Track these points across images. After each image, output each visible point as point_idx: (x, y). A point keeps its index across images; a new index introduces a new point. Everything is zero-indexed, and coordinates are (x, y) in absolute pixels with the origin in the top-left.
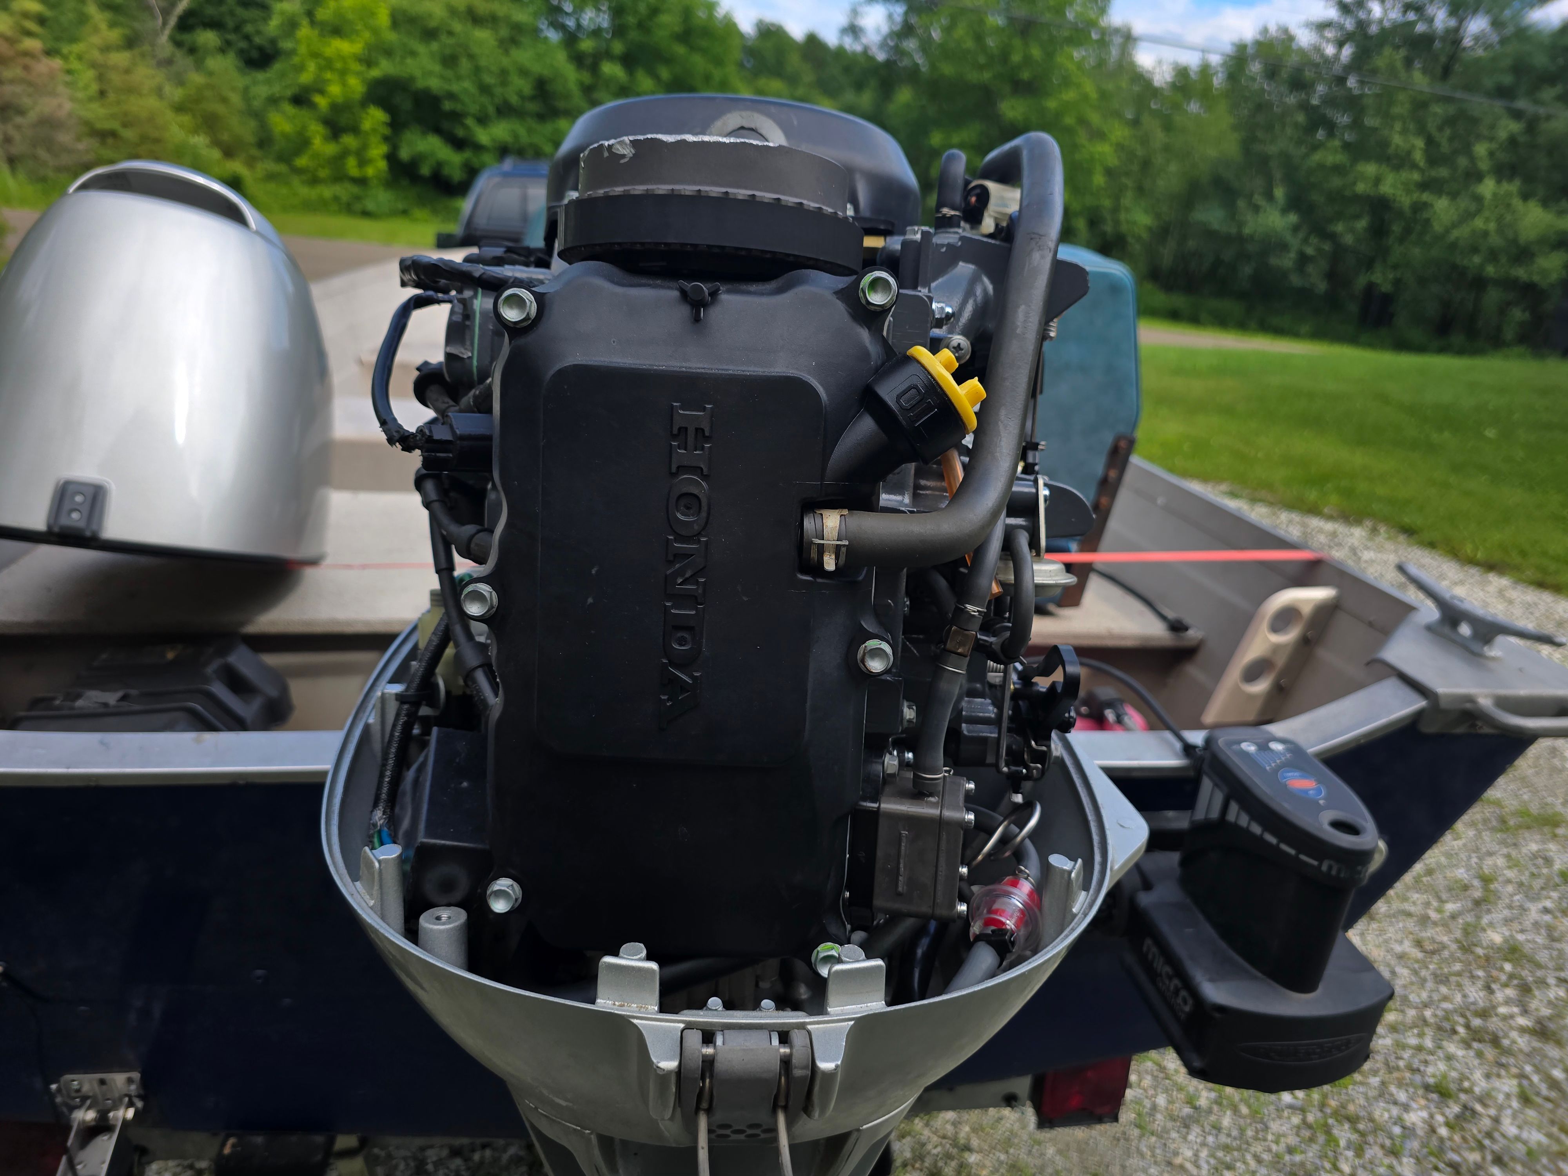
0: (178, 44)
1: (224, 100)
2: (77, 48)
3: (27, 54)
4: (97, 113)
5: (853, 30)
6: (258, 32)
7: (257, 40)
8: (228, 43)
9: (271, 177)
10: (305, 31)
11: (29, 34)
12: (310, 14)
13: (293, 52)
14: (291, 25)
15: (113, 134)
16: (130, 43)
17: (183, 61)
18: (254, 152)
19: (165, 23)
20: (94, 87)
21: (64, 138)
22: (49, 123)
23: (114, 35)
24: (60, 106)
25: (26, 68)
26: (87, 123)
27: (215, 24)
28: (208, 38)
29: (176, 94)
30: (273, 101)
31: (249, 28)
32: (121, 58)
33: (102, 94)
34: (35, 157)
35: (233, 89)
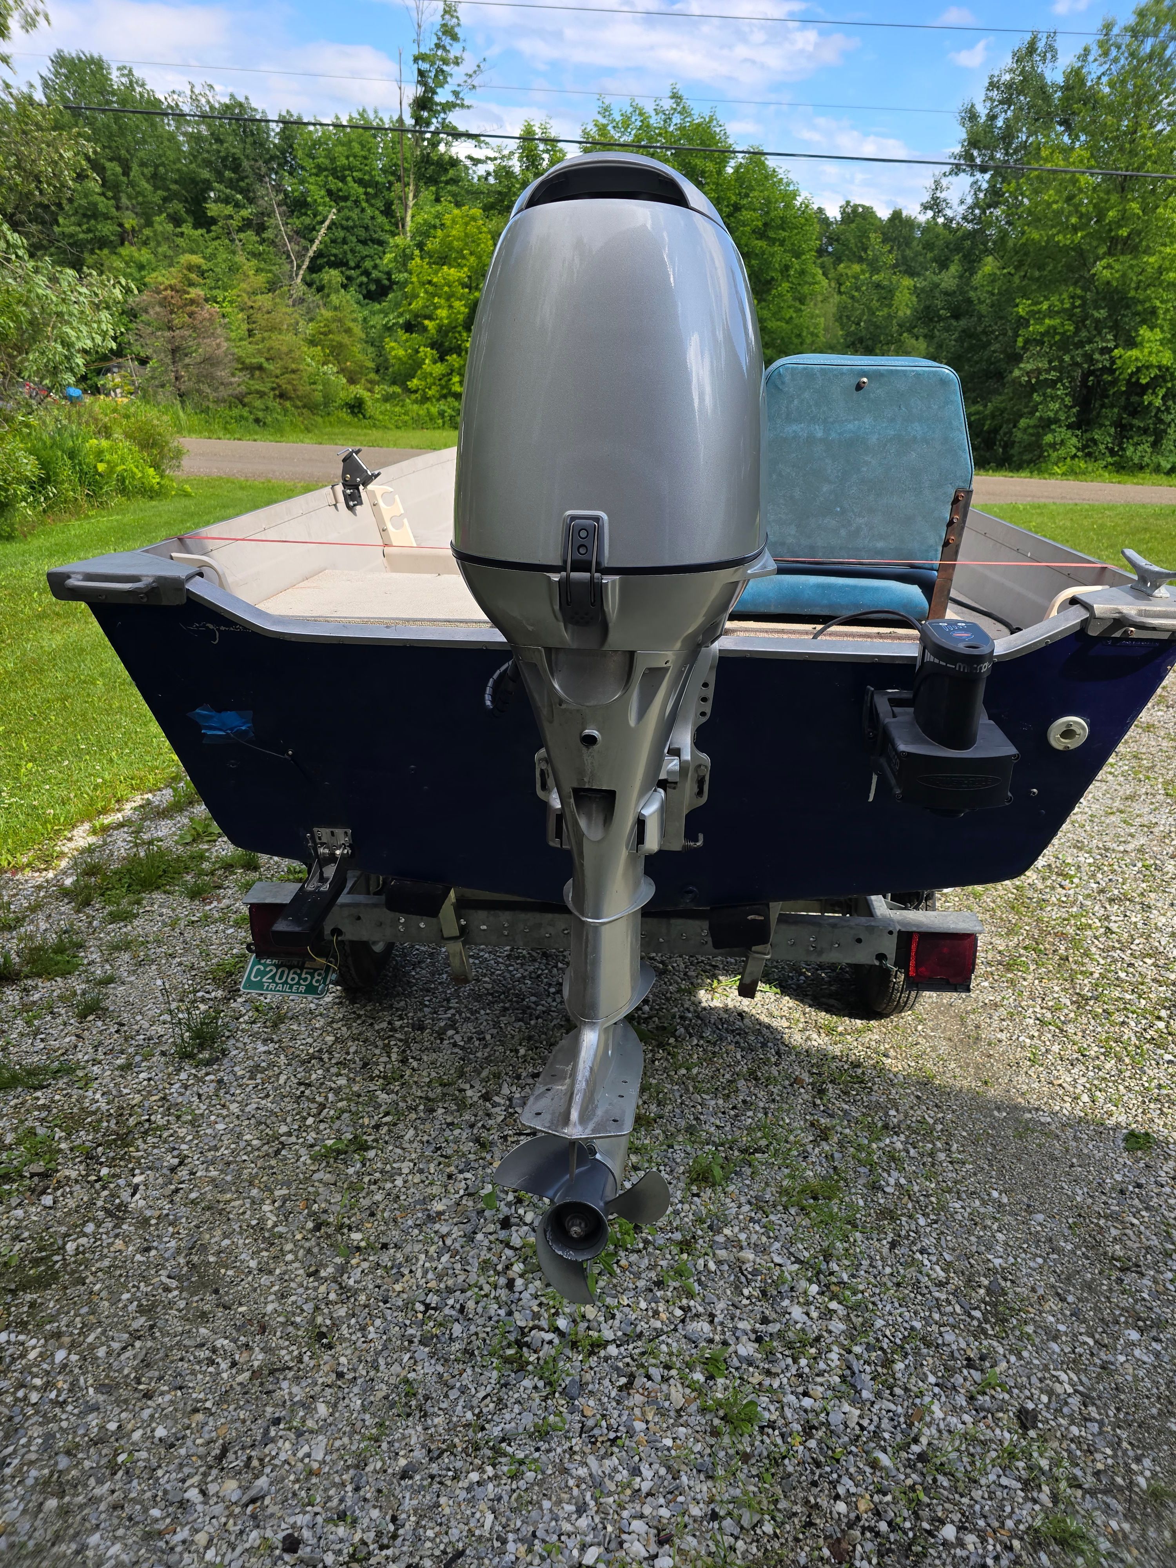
0: (309, 285)
1: (348, 331)
2: (231, 293)
3: (192, 302)
4: (248, 351)
5: (935, 205)
6: (375, 267)
7: (375, 274)
8: (349, 278)
9: (387, 399)
10: (416, 262)
11: (191, 284)
12: (420, 246)
13: (406, 283)
14: (405, 258)
15: (260, 368)
16: (272, 287)
17: (313, 298)
18: (373, 376)
19: (299, 267)
20: (245, 326)
21: (222, 373)
22: (210, 361)
23: (261, 280)
24: (219, 346)
25: (191, 315)
26: (239, 360)
27: (339, 264)
28: (333, 276)
29: (310, 329)
30: (389, 329)
31: (368, 264)
32: (264, 300)
33: (250, 332)
34: (198, 391)
35: (354, 320)
